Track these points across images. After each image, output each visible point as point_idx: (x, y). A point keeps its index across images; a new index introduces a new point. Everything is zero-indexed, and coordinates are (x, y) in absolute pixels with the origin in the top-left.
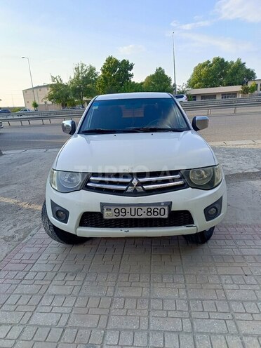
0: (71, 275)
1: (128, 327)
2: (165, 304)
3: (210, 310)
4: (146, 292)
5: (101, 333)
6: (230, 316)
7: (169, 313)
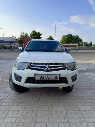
0: (20, 104)
1: (44, 121)
2: (58, 113)
3: (74, 114)
4: (50, 109)
5: (34, 124)
6: (82, 116)
7: (59, 116)
